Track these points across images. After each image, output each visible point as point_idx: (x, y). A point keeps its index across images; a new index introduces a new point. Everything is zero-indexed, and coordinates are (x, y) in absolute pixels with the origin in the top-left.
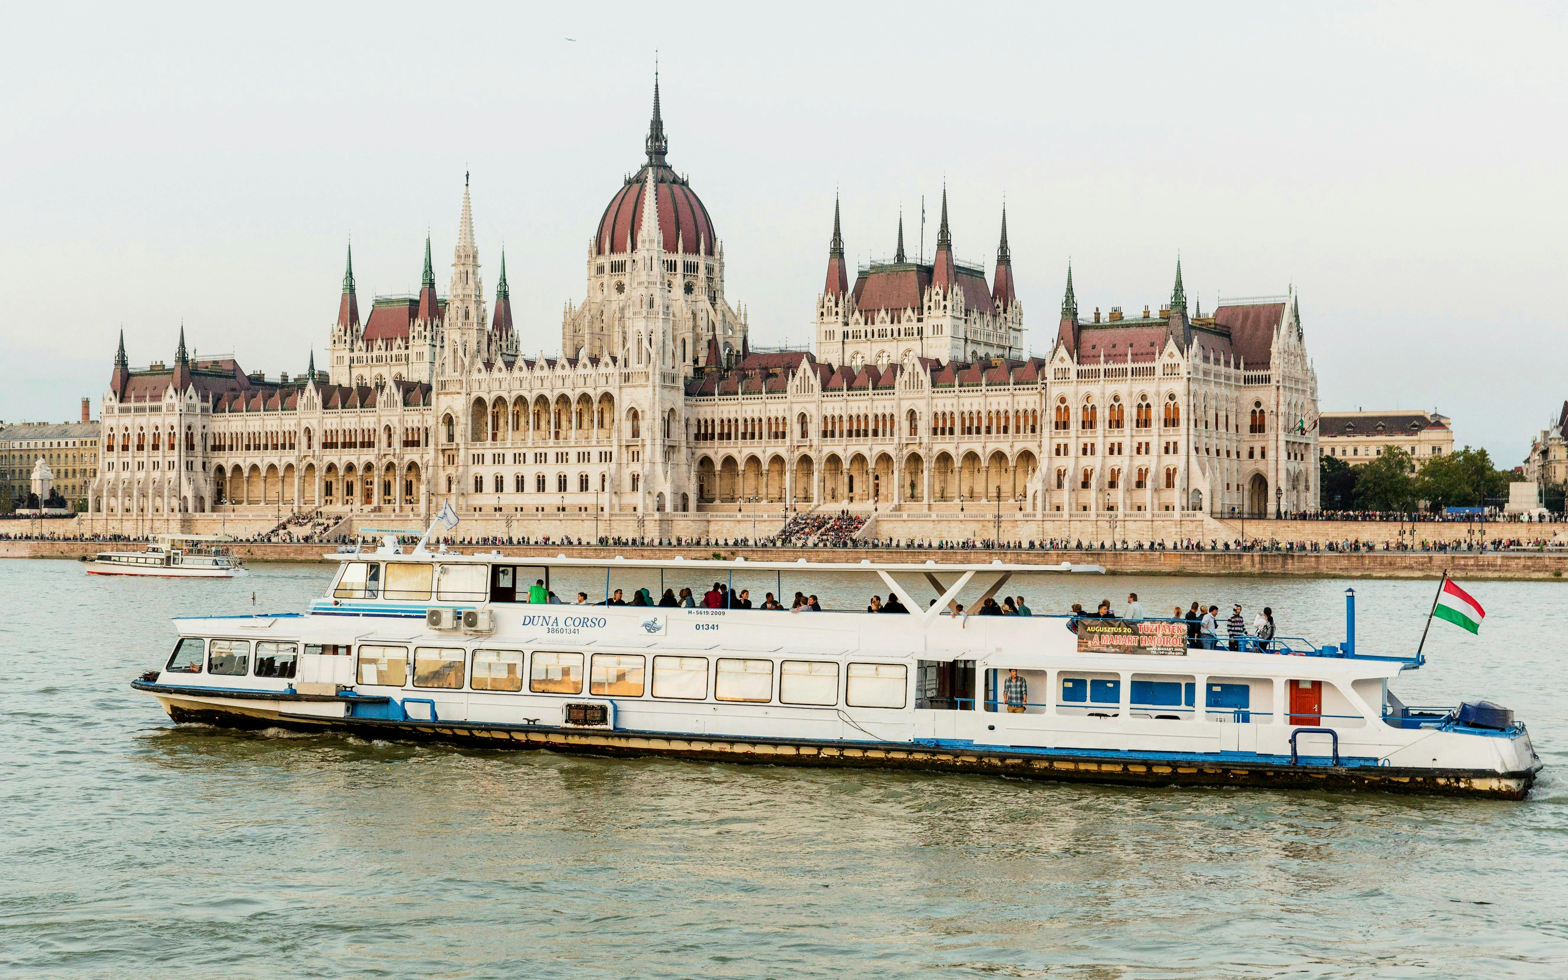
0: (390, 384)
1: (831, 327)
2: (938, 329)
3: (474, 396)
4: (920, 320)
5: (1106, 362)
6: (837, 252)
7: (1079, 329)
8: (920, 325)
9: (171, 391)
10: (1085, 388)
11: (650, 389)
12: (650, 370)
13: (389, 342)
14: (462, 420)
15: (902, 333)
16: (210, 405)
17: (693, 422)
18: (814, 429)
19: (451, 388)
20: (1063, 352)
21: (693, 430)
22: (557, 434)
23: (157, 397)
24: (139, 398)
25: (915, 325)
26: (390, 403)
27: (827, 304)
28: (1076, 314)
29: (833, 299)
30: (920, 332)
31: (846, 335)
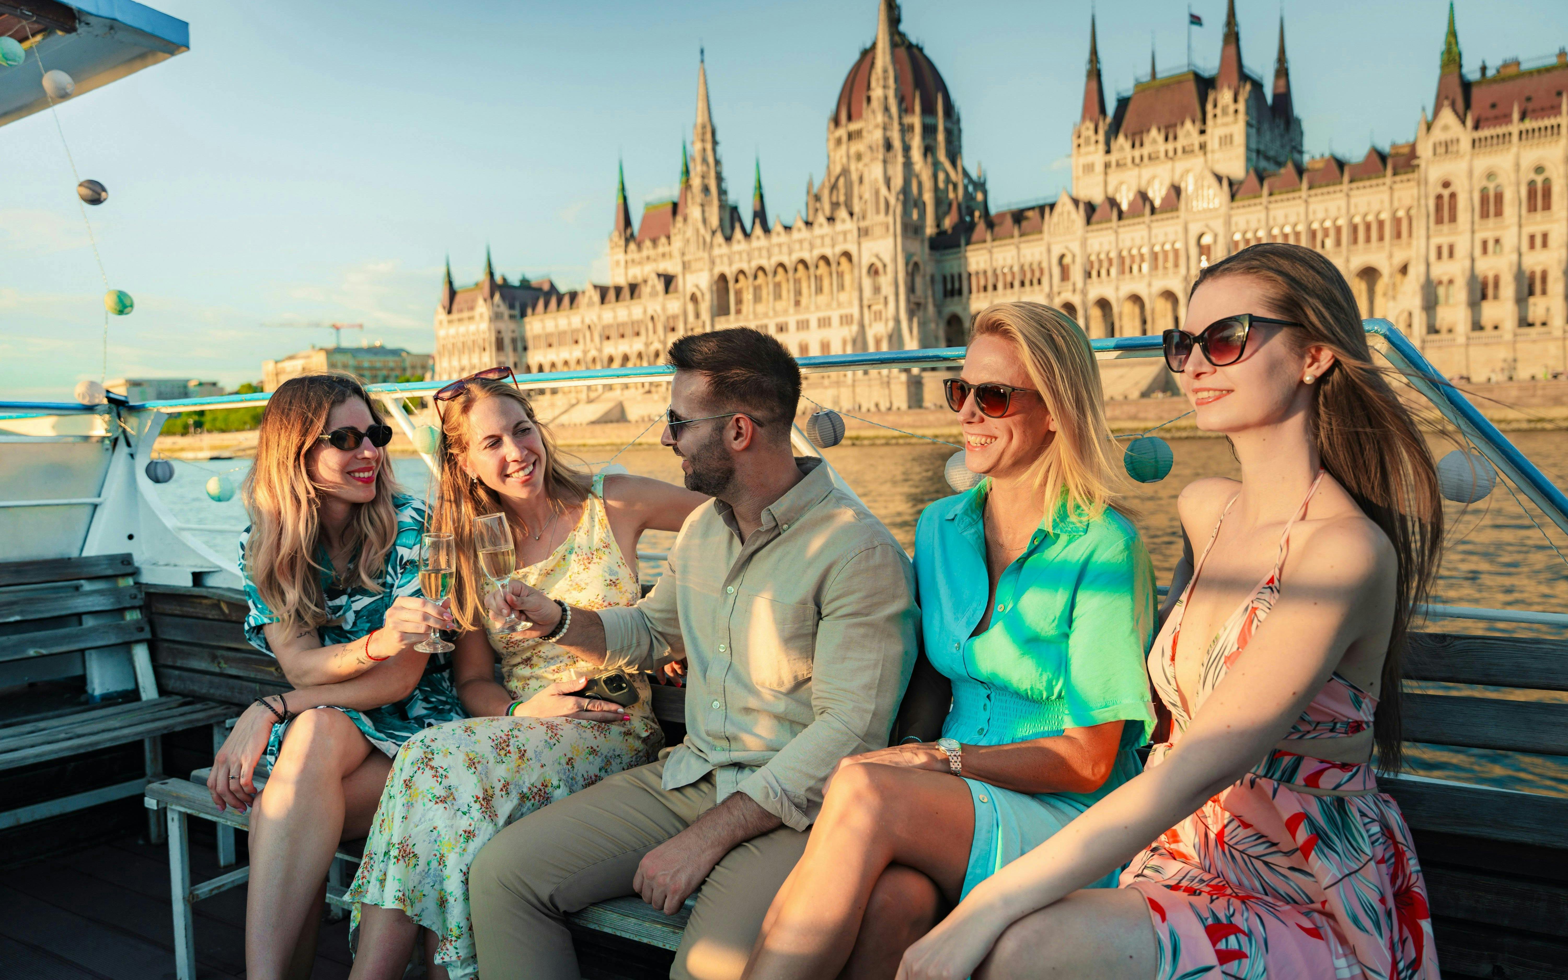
0: (654, 276)
1: (1089, 159)
2: (1226, 141)
3: (717, 271)
4: (1203, 132)
5: (1523, 118)
6: (1095, 74)
7: (1467, 87)
8: (1203, 138)
9: (481, 301)
10: (1484, 162)
11: (891, 240)
12: (890, 219)
13: (655, 242)
14: (708, 297)
15: (1180, 151)
16: (517, 312)
17: (938, 278)
18: (1077, 274)
19: (694, 266)
20: (1448, 116)
21: (939, 287)
22: (797, 303)
23: (471, 308)
24: (461, 311)
25: (1196, 140)
26: (654, 294)
27: (1085, 133)
28: (1460, 66)
29: (1092, 126)
30: (1203, 147)
31: (1107, 166)
